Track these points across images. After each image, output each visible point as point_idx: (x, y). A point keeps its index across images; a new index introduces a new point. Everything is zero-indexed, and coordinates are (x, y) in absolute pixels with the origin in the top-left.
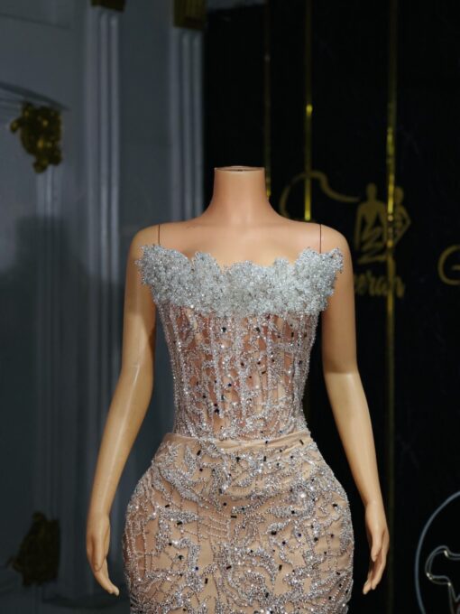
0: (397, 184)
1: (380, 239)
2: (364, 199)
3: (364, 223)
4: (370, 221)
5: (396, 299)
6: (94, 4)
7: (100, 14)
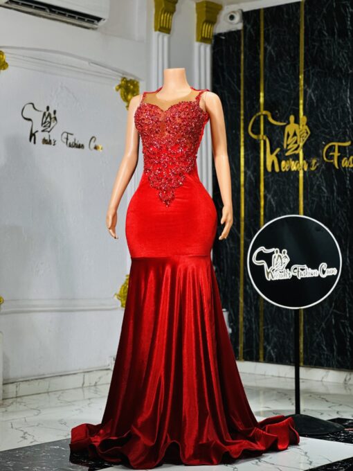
0: (304, 115)
1: (296, 142)
2: (289, 123)
3: (288, 135)
4: (291, 134)
6: (156, 30)
7: (158, 35)
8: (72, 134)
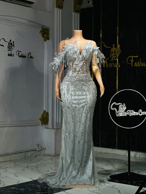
0: (119, 44)
1: (115, 55)
2: (112, 47)
3: (112, 52)
5: (119, 68)
6: (56, 8)
7: (58, 10)
8: (21, 52)
